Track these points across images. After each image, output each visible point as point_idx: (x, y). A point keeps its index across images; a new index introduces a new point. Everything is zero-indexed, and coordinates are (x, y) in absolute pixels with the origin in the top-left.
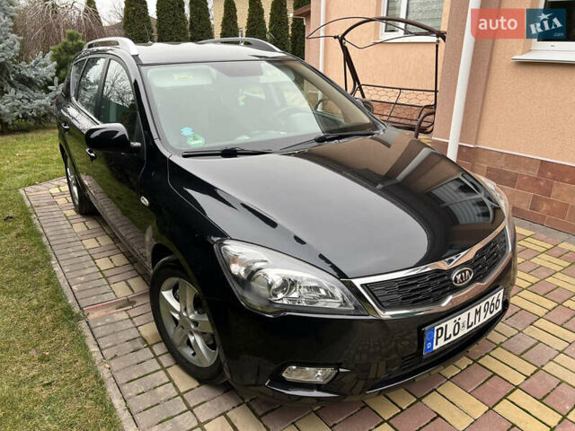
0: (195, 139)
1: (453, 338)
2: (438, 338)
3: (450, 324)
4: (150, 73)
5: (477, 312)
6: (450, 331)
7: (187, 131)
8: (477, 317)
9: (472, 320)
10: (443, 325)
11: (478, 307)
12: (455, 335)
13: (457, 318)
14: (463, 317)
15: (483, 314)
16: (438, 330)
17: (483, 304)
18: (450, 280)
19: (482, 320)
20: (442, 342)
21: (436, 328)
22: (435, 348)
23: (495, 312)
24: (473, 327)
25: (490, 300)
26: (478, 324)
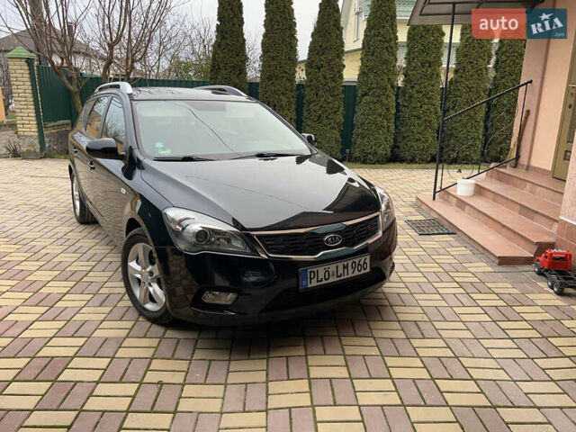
0: (164, 150)
1: (324, 282)
2: (311, 279)
3: (321, 270)
4: (138, 106)
5: (345, 267)
6: (321, 276)
7: (159, 145)
8: (346, 271)
9: (340, 271)
10: (315, 270)
11: (345, 263)
12: (326, 280)
13: (326, 267)
14: (332, 268)
15: (351, 270)
16: (310, 272)
17: (350, 262)
18: (322, 241)
19: (350, 275)
20: (314, 283)
21: (309, 270)
22: (309, 286)
23: (363, 272)
24: (342, 278)
25: (357, 261)
26: (346, 277)
